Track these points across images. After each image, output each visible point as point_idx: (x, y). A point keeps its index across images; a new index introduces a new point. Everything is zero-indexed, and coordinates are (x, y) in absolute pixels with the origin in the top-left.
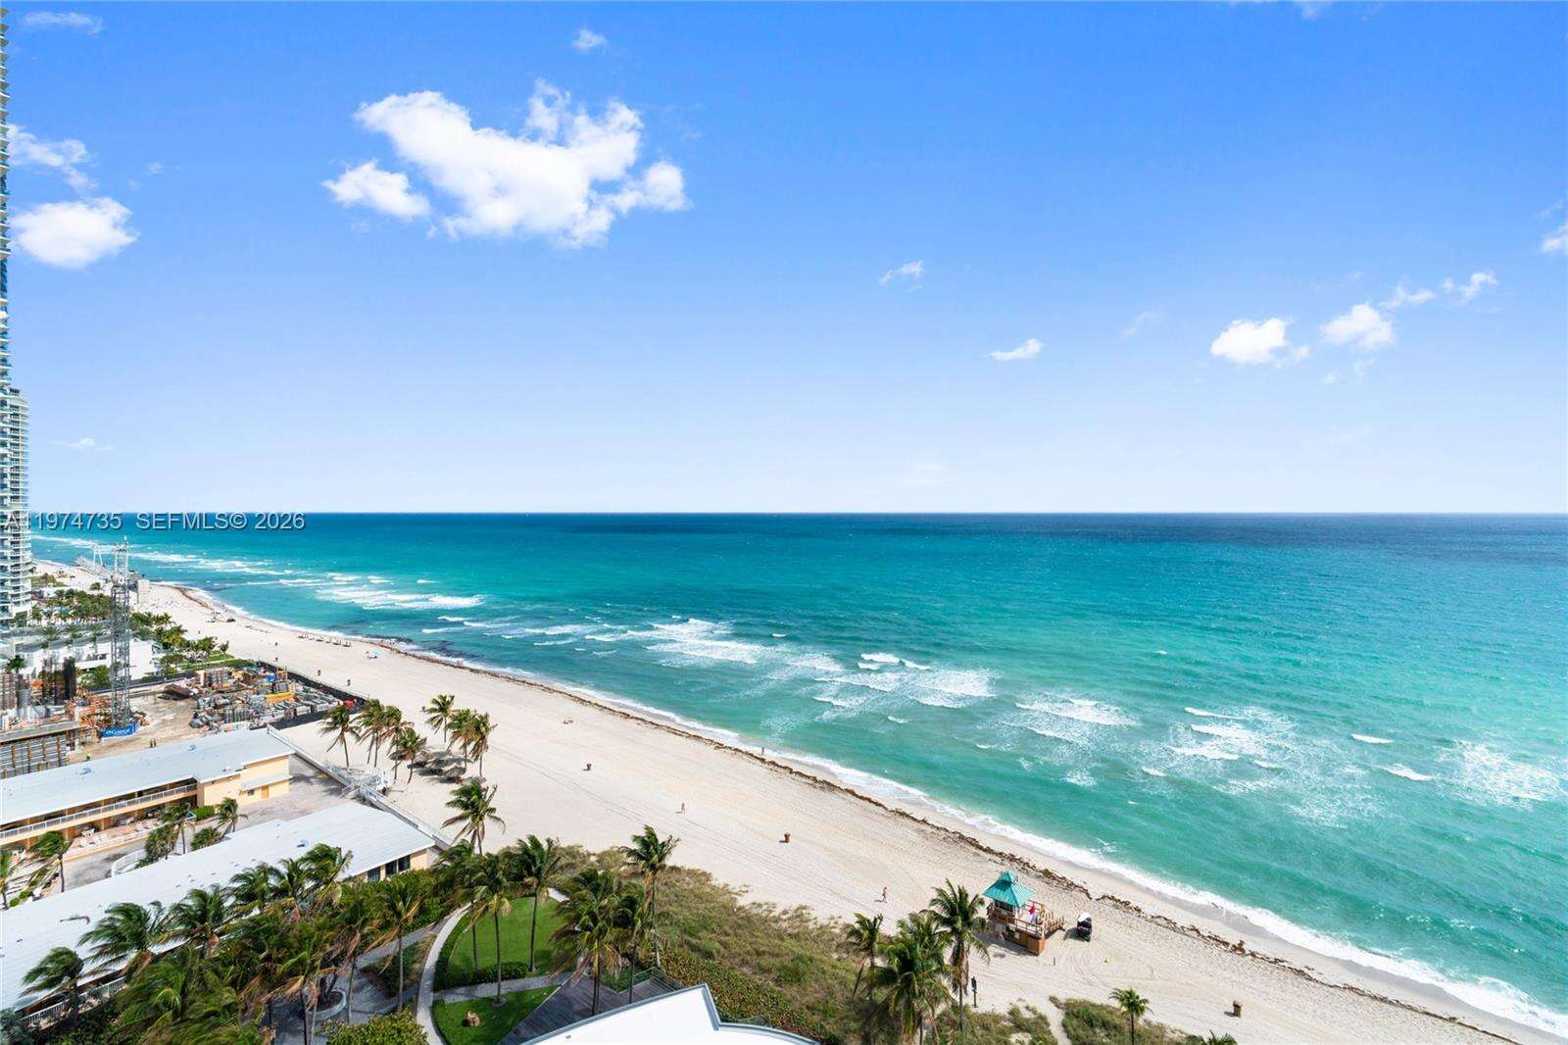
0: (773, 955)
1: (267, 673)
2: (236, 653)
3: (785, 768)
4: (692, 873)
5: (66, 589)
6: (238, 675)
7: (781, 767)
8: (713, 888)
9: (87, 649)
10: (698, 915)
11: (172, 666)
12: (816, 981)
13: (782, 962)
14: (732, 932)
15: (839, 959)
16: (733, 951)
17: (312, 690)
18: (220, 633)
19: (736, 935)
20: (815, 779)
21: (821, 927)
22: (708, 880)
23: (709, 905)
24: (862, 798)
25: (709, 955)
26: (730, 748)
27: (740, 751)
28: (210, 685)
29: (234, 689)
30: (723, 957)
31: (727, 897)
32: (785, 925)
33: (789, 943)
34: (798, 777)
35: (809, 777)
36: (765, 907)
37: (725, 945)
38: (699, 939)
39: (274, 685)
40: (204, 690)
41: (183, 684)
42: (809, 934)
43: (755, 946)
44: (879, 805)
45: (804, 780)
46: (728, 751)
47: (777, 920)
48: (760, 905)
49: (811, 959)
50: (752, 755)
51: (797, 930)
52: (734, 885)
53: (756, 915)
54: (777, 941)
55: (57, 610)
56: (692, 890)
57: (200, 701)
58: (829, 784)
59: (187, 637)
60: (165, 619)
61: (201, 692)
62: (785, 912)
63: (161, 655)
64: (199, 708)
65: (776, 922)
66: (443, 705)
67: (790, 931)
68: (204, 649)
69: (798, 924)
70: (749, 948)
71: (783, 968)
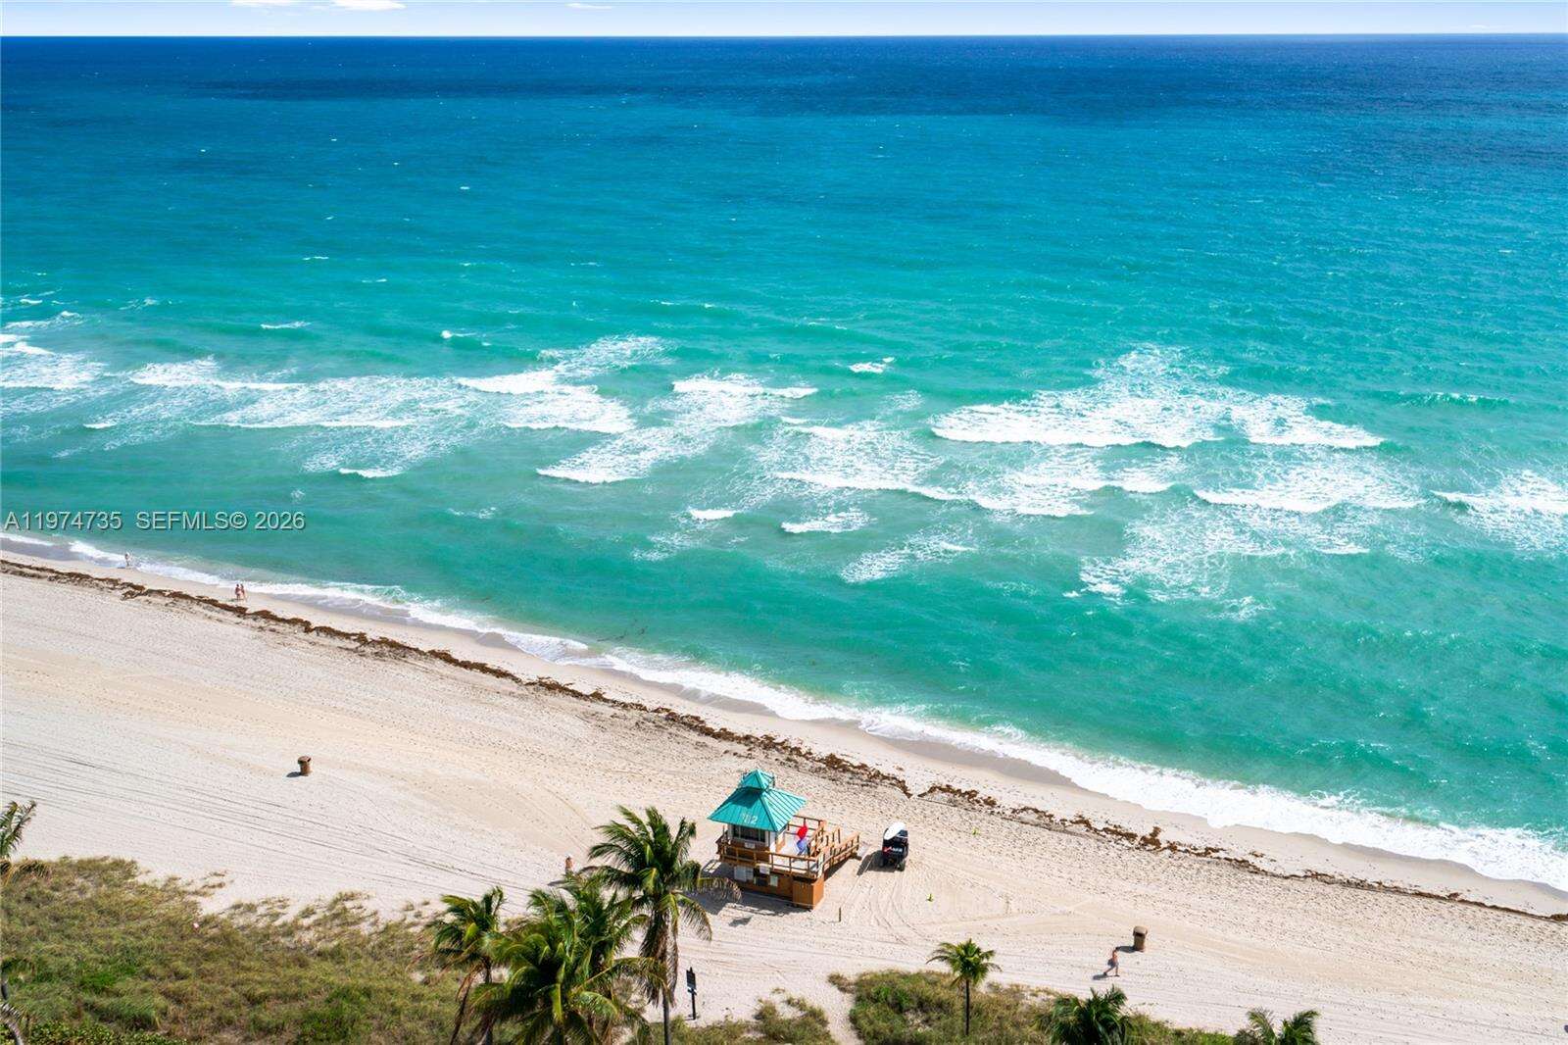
0: (285, 998)
3: (294, 622)
4: (87, 868)
7: (283, 620)
8: (142, 889)
10: (109, 950)
12: (380, 1028)
13: (304, 1009)
14: (191, 970)
15: (426, 983)
16: (197, 1005)
19: (202, 974)
20: (361, 638)
21: (387, 928)
22: (129, 875)
23: (134, 926)
25: (142, 1023)
26: (160, 592)
27: (187, 597)
30: (176, 1020)
31: (176, 902)
32: (308, 937)
33: (318, 969)
34: (324, 639)
35: (347, 636)
36: (261, 910)
37: (178, 998)
38: (118, 994)
42: (362, 946)
43: (245, 988)
45: (337, 642)
46: (158, 599)
47: (290, 930)
48: (251, 908)
49: (367, 993)
50: (214, 603)
51: (335, 943)
52: (190, 875)
53: (243, 928)
54: (294, 971)
56: (92, 902)
58: (393, 645)
62: (308, 913)
65: (289, 933)
67: (319, 946)
69: (337, 930)
70: (232, 994)
71: (311, 1018)
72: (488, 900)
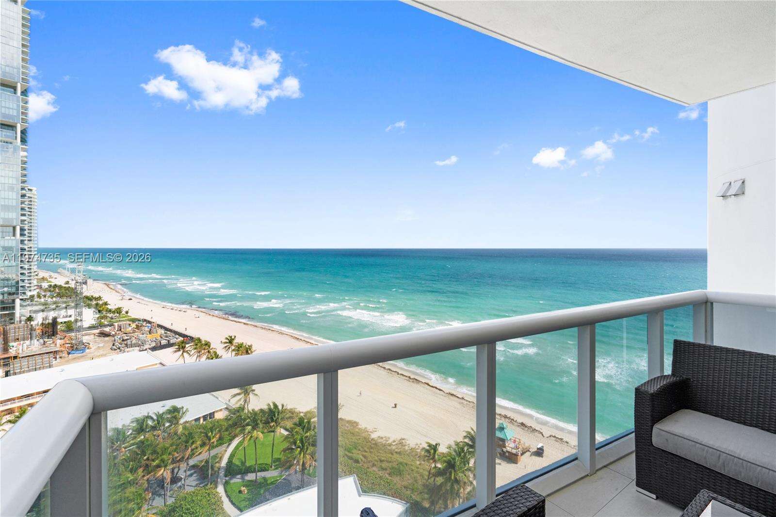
0: (388, 462)
1: (147, 325)
2: (133, 315)
3: (396, 372)
4: (349, 422)
5: (53, 284)
6: (134, 325)
7: (394, 371)
8: (359, 429)
9: (63, 313)
10: (352, 442)
11: (103, 321)
12: (409, 474)
13: (392, 465)
14: (368, 450)
15: (420, 464)
16: (369, 460)
17: (168, 332)
18: (125, 305)
19: (370, 452)
20: (410, 377)
21: (412, 449)
22: (357, 425)
23: (358, 438)
24: (432, 387)
25: (357, 461)
28: (120, 330)
29: (132, 332)
30: (364, 463)
31: (366, 433)
32: (394, 448)
33: (396, 456)
34: (401, 376)
35: (407, 376)
36: (384, 439)
38: (352, 453)
39: (150, 330)
40: (118, 332)
41: (107, 329)
42: (406, 452)
43: (379, 457)
44: (441, 390)
45: (404, 378)
47: (390, 445)
48: (382, 438)
49: (406, 464)
51: (400, 450)
52: (370, 428)
53: (380, 443)
54: (390, 455)
55: (48, 294)
56: (349, 430)
57: (116, 337)
58: (416, 380)
59: (109, 307)
60: (100, 298)
61: (116, 333)
62: (394, 441)
63: (98, 316)
64: (115, 341)
65: (390, 446)
66: (231, 341)
67: (396, 450)
68: (118, 313)
69: (400, 447)
70: (376, 458)
71: (393, 468)
72: (436, 444)
